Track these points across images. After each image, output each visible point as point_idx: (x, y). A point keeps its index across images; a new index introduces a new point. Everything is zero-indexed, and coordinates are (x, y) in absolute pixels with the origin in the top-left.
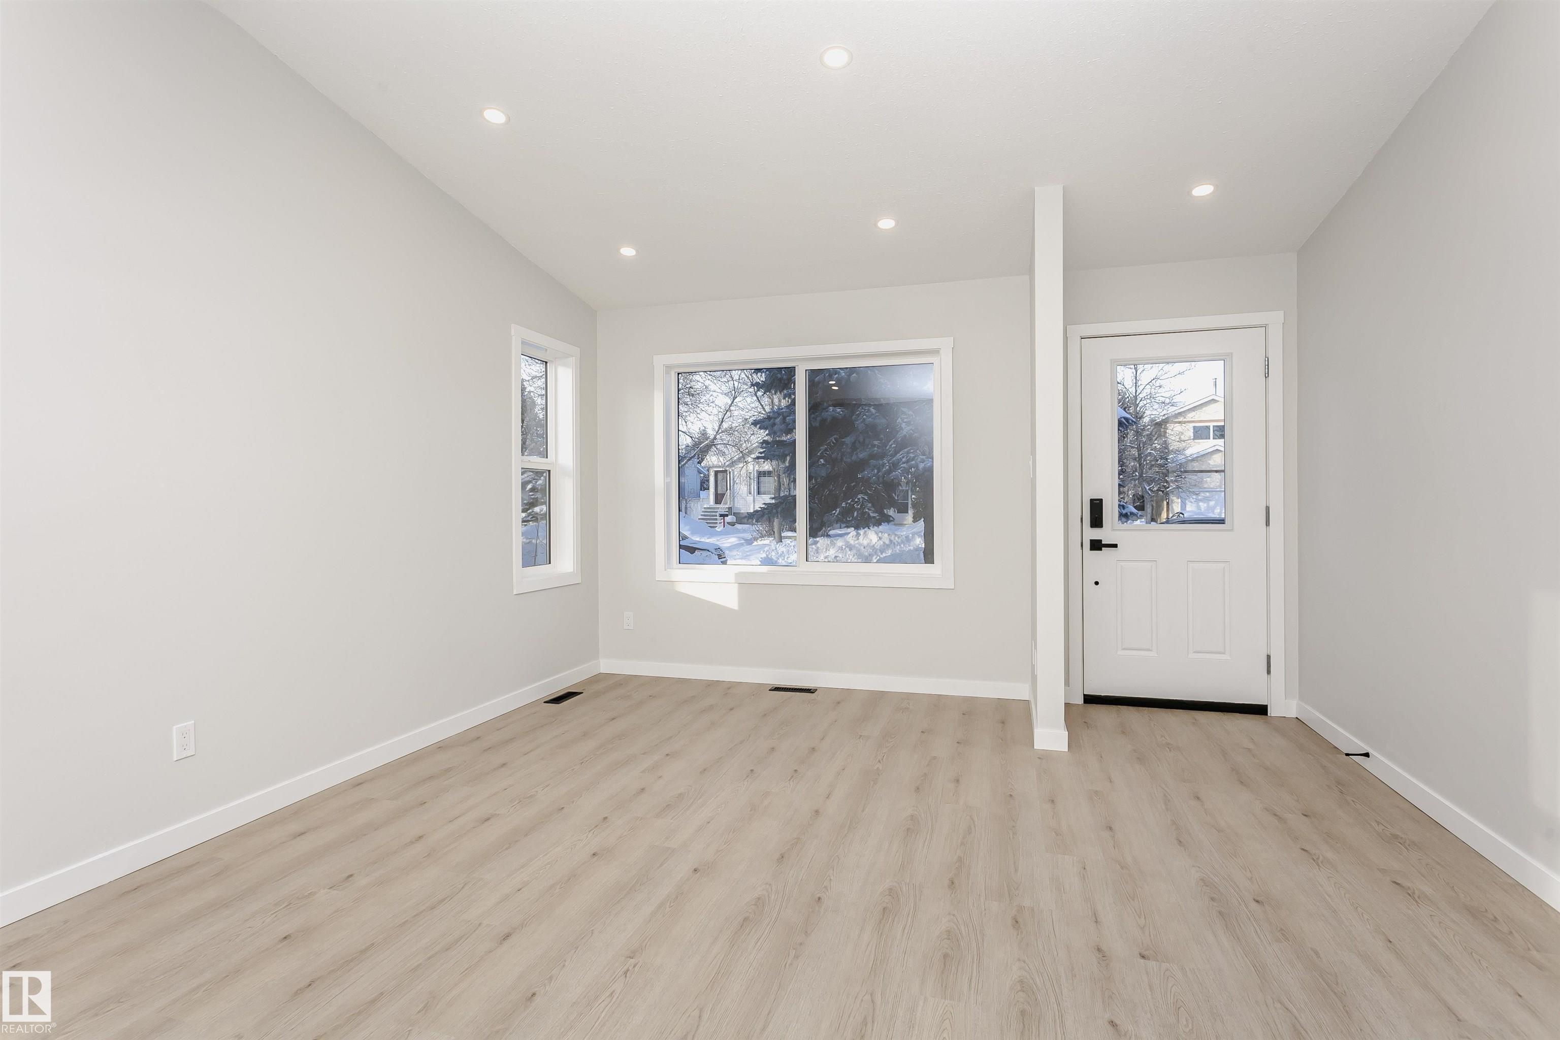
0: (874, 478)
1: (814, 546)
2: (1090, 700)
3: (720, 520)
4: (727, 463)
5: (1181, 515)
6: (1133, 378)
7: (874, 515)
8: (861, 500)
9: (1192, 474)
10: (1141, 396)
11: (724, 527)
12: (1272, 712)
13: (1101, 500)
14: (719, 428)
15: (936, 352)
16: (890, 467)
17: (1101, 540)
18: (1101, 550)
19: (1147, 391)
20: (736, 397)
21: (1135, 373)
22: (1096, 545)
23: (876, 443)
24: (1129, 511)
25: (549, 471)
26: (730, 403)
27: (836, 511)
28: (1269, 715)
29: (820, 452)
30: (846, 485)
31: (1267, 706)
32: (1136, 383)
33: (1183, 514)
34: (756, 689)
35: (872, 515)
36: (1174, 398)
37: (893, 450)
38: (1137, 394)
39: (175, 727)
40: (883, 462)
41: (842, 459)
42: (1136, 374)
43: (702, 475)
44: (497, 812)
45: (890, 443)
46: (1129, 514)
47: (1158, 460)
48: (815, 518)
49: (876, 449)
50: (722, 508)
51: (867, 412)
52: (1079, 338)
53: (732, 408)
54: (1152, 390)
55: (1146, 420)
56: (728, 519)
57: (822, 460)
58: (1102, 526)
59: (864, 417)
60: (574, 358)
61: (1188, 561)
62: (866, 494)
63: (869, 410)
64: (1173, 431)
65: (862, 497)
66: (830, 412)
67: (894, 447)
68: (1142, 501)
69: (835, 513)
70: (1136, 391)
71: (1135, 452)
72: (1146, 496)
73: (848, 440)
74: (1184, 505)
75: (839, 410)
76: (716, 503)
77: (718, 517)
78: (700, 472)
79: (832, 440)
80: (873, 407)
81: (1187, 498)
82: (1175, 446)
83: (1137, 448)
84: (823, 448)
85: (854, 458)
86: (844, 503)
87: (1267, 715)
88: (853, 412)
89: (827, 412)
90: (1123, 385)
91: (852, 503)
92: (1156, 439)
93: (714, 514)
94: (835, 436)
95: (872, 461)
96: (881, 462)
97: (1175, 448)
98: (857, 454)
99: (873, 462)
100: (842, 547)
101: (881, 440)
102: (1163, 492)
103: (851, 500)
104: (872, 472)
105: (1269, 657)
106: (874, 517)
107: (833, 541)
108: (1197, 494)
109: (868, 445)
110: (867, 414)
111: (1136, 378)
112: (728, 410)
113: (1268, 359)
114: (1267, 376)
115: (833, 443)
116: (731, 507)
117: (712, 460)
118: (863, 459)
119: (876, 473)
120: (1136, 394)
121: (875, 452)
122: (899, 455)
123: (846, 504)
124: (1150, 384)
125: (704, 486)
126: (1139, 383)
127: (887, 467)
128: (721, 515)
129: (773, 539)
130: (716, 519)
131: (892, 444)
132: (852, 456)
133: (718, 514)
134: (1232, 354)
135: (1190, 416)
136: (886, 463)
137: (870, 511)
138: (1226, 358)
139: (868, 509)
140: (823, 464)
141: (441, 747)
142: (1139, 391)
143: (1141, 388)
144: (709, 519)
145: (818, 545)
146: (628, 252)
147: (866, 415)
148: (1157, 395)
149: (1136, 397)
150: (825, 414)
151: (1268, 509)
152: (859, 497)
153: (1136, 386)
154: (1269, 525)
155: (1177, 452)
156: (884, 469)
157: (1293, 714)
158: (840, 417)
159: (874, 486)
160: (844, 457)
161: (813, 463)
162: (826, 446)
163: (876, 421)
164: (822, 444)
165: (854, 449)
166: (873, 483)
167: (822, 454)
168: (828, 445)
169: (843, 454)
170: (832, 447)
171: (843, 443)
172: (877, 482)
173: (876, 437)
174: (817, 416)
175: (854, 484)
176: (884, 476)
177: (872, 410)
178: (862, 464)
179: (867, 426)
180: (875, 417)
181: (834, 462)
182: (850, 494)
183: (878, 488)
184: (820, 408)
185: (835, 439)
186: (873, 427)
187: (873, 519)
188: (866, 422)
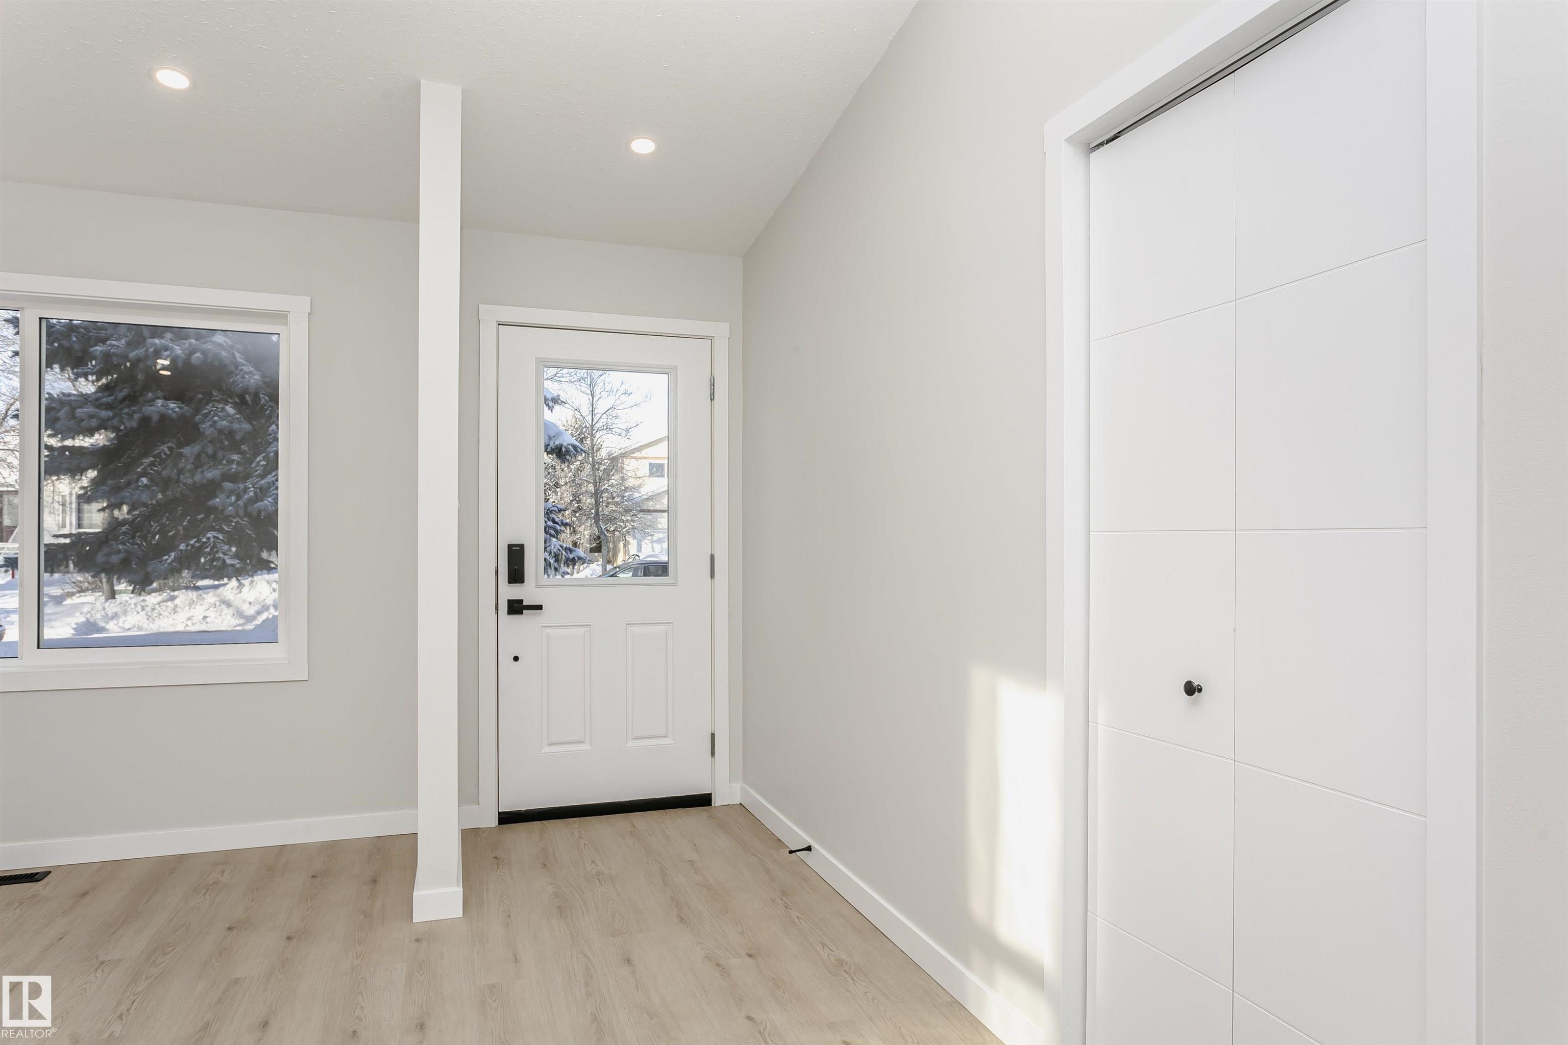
0: (230, 508)
2: (506, 818)
5: (636, 557)
6: (590, 405)
7: (232, 562)
8: (212, 540)
9: (647, 513)
10: (598, 426)
12: (717, 801)
13: (522, 546)
15: (281, 317)
16: (255, 493)
17: (522, 601)
18: (522, 613)
19: (603, 420)
21: (591, 400)
22: (516, 608)
23: (235, 457)
24: (577, 555)
27: (169, 556)
28: (713, 805)
29: (142, 467)
30: (189, 518)
31: (710, 795)
32: (592, 411)
33: (639, 557)
35: (229, 561)
36: (630, 430)
38: (594, 423)
40: (246, 487)
41: (178, 481)
42: (593, 401)
45: (258, 459)
46: (576, 559)
47: (614, 497)
48: (134, 566)
51: (219, 411)
52: (495, 324)
54: (609, 420)
55: (603, 453)
58: (523, 582)
59: (215, 418)
61: (627, 624)
62: (221, 531)
63: (223, 409)
64: (630, 465)
65: (214, 537)
66: (157, 407)
67: (263, 465)
68: (598, 542)
69: (167, 560)
70: (593, 420)
71: (591, 488)
72: (602, 537)
73: (188, 451)
74: (639, 548)
75: (172, 405)
79: (163, 450)
80: (230, 405)
81: (643, 539)
82: (630, 482)
83: (593, 483)
84: (147, 461)
85: (198, 477)
86: (183, 544)
87: (711, 805)
88: (197, 411)
89: (151, 406)
90: (579, 412)
91: (197, 545)
92: (613, 475)
94: (170, 444)
95: (226, 483)
96: (242, 486)
97: (631, 484)
98: (202, 472)
99: (228, 485)
101: (243, 453)
102: (619, 532)
103: (195, 539)
104: (228, 500)
105: (713, 735)
106: (232, 565)
107: (201, 595)
108: (652, 535)
109: (222, 460)
110: (220, 414)
111: (592, 405)
113: (713, 378)
114: (712, 398)
115: (165, 454)
118: (212, 480)
119: (233, 501)
120: (592, 422)
121: (233, 470)
122: (270, 476)
123: (187, 546)
124: (607, 413)
126: (596, 411)
127: (252, 494)
129: (101, 594)
131: (260, 461)
132: (194, 475)
135: (644, 453)
136: (249, 488)
137: (226, 557)
138: (669, 371)
139: (224, 554)
140: (146, 484)
142: (595, 421)
143: (598, 416)
145: (177, 601)
147: (217, 416)
148: (614, 426)
149: (592, 426)
150: (148, 410)
151: (712, 557)
152: (209, 535)
153: (592, 414)
154: (714, 577)
155: (633, 490)
156: (246, 496)
157: (736, 800)
158: (175, 415)
159: (235, 520)
160: (181, 476)
161: (129, 484)
162: (152, 459)
163: (236, 426)
164: (145, 454)
165: (198, 464)
166: (231, 516)
167: (145, 469)
168: (154, 456)
169: (180, 472)
170: (162, 462)
171: (181, 455)
172: (237, 515)
173: (235, 447)
174: (134, 412)
175: (199, 517)
176: (246, 506)
177: (230, 410)
178: (213, 488)
179: (220, 431)
180: (232, 420)
181: (166, 484)
182: (194, 530)
183: (241, 524)
184: (141, 400)
185: (170, 448)
186: (231, 434)
187: (230, 568)
188: (218, 427)
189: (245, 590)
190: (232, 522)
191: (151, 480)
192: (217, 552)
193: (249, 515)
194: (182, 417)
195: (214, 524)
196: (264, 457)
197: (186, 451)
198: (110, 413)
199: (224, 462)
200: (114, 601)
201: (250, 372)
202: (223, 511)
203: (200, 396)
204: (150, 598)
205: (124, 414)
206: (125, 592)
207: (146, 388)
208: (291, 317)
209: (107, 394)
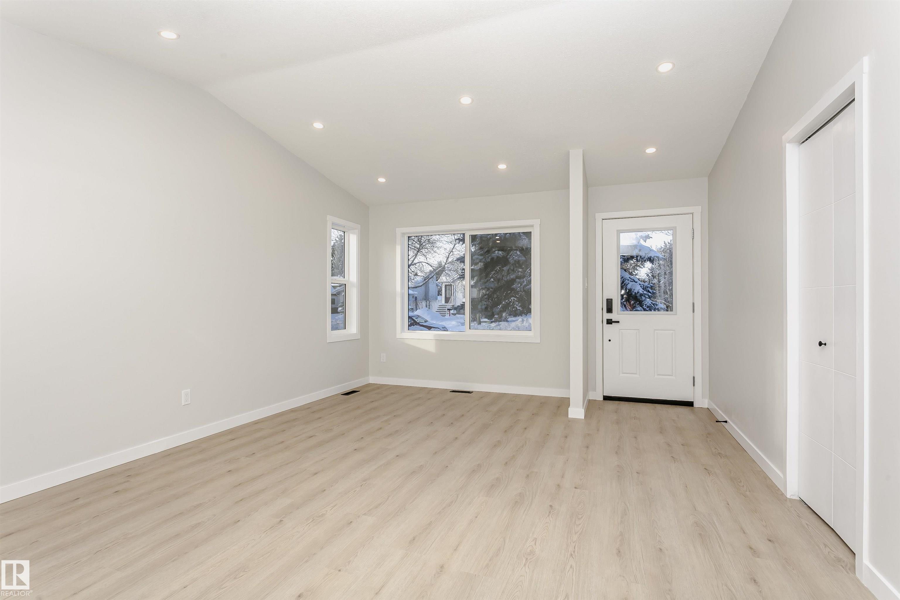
0: (519, 289)
1: (498, 327)
2: (606, 398)
3: (447, 312)
4: (452, 281)
8: (513, 300)
11: (450, 316)
12: (696, 405)
13: (612, 300)
14: (447, 261)
15: (532, 226)
17: (612, 319)
18: (612, 324)
20: (456, 244)
22: (609, 322)
23: (520, 270)
25: (345, 285)
26: (452, 247)
27: (500, 306)
28: (694, 406)
29: (491, 275)
30: (505, 292)
31: (693, 402)
34: (443, 391)
35: (518, 308)
37: (528, 274)
39: (183, 391)
43: (439, 287)
44: (316, 435)
45: (527, 270)
48: (489, 310)
49: (520, 273)
50: (449, 306)
51: (515, 254)
52: (601, 220)
53: (453, 250)
56: (452, 312)
57: (492, 279)
58: (612, 313)
59: (514, 256)
60: (358, 230)
61: (654, 330)
62: (516, 297)
63: (516, 253)
65: (513, 299)
66: (496, 254)
67: (529, 272)
69: (499, 307)
75: (500, 253)
76: (445, 303)
77: (446, 311)
78: (437, 285)
80: (518, 251)
85: (508, 278)
86: (504, 302)
88: (508, 254)
91: (508, 302)
93: (444, 309)
94: (499, 266)
95: (517, 279)
96: (522, 280)
98: (510, 276)
99: (518, 280)
100: (514, 328)
101: (523, 268)
103: (508, 300)
104: (518, 286)
105: (694, 378)
106: (519, 309)
107: (509, 324)
109: (516, 271)
112: (452, 251)
113: (694, 230)
114: (693, 239)
115: (498, 270)
116: (454, 305)
117: (443, 278)
118: (513, 279)
119: (519, 286)
121: (520, 275)
123: (505, 303)
125: (439, 293)
127: (525, 283)
128: (448, 309)
129: (476, 322)
130: (445, 312)
132: (507, 277)
133: (446, 309)
134: (676, 227)
136: (525, 281)
137: (517, 306)
138: (674, 229)
139: (516, 305)
140: (493, 281)
141: (293, 411)
144: (442, 311)
145: (501, 326)
146: (382, 180)
147: (514, 255)
151: (693, 304)
152: (512, 299)
154: (694, 312)
156: (524, 284)
157: (706, 406)
158: (501, 256)
159: (520, 293)
160: (503, 278)
161: (488, 281)
162: (494, 272)
163: (520, 258)
164: (492, 271)
165: (508, 273)
166: (518, 291)
167: (492, 276)
168: (495, 271)
169: (503, 276)
170: (498, 273)
171: (503, 270)
172: (521, 291)
173: (520, 267)
174: (489, 256)
175: (509, 292)
176: (524, 288)
177: (518, 253)
178: (513, 281)
179: (515, 261)
180: (519, 256)
181: (499, 280)
182: (507, 297)
183: (522, 294)
184: (491, 251)
185: (499, 268)
186: (518, 262)
187: (519, 311)
188: (515, 259)
189: (525, 322)
190: (519, 294)
191: (494, 279)
192: (514, 305)
193: (524, 291)
194: (503, 257)
195: (513, 295)
196: (529, 269)
197: (505, 268)
198: (482, 257)
199: (517, 272)
200: (480, 325)
201: (525, 239)
202: (516, 290)
203: (509, 249)
204: (492, 325)
205: (486, 257)
206: (485, 322)
207: (492, 247)
208: (534, 226)
209: (482, 250)
